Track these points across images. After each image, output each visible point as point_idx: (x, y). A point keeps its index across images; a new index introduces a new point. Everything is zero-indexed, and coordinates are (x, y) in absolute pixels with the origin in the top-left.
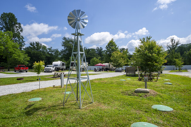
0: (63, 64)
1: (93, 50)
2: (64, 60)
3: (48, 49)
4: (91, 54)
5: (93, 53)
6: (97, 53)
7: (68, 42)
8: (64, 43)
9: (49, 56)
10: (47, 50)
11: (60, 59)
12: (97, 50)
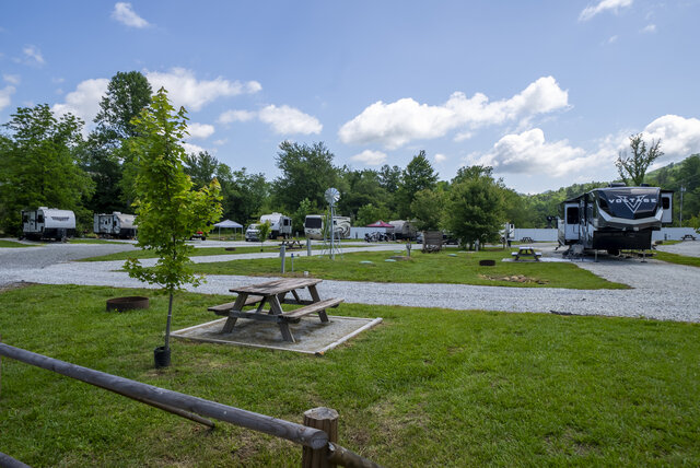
0: (286, 222)
1: (370, 174)
2: (286, 209)
3: (235, 173)
4: (362, 190)
5: (369, 187)
6: (383, 186)
7: (297, 156)
8: (284, 159)
9: (236, 194)
10: (230, 177)
11: (274, 208)
12: (382, 174)
